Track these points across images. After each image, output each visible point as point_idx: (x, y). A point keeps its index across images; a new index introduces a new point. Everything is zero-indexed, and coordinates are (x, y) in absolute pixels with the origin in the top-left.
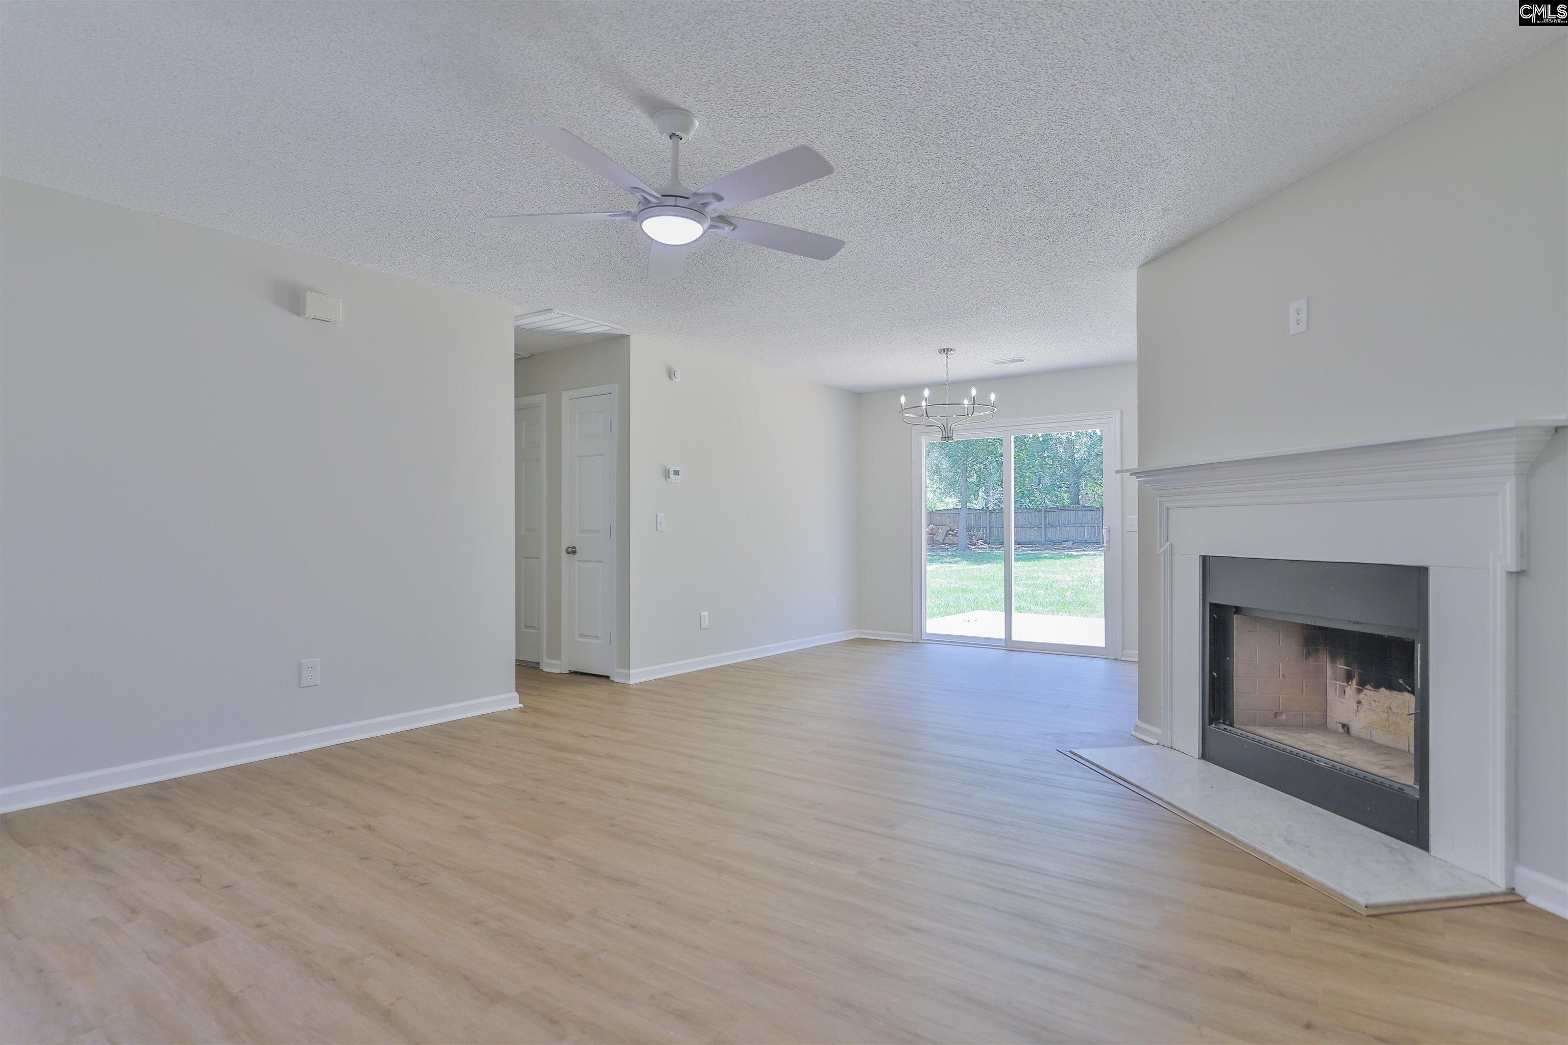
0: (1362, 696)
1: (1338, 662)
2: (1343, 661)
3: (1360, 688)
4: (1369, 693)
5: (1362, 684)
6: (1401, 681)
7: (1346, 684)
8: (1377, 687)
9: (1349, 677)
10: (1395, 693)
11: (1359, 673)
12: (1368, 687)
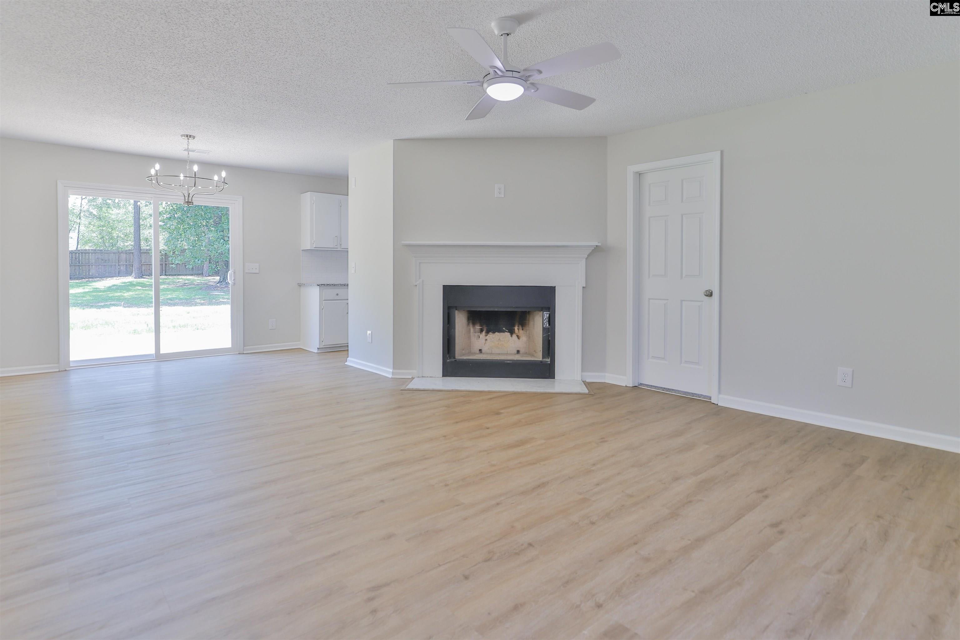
0: (487, 337)
1: (476, 326)
2: (478, 325)
3: (487, 334)
4: (491, 335)
5: (488, 332)
6: (504, 329)
7: (480, 334)
8: (494, 332)
9: (481, 331)
10: (502, 334)
11: (486, 329)
12: (490, 333)
